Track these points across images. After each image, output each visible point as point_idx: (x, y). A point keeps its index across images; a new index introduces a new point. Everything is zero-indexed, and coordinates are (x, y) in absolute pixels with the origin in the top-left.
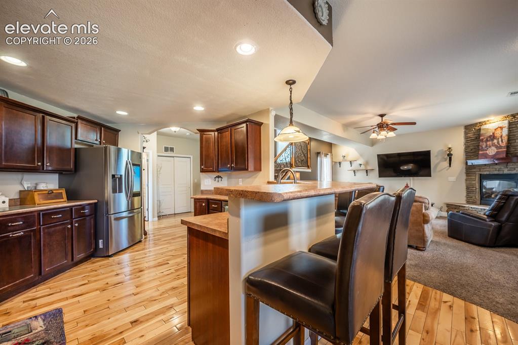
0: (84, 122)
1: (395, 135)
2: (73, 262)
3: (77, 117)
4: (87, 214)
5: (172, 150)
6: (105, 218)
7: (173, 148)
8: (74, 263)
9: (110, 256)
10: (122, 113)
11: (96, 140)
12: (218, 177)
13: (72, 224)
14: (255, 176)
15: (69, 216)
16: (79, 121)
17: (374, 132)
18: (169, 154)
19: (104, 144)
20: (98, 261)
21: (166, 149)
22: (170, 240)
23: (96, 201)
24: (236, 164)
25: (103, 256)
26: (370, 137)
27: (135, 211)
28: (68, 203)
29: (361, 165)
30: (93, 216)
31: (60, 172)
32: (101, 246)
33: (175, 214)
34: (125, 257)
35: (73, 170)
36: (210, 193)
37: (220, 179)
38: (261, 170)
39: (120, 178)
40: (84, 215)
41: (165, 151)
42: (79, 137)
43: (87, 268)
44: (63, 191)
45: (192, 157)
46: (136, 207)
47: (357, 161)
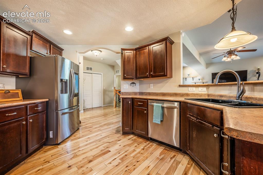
0: (37, 37)
1: (240, 58)
2: (27, 154)
3: (32, 31)
4: (39, 110)
5: (91, 69)
6: (55, 113)
7: (92, 68)
8: (29, 155)
9: (58, 144)
10: (68, 32)
11: (47, 53)
12: (133, 83)
13: (26, 120)
14: (166, 81)
15: (24, 113)
16: (34, 35)
17: (225, 57)
18: (89, 71)
19: (53, 54)
20: (49, 150)
21: (88, 69)
22: (99, 127)
23: (47, 100)
24: (154, 72)
25: (53, 144)
26: (222, 60)
27: (74, 108)
28: (23, 101)
29: (199, 79)
30: (46, 112)
31: (17, 75)
32: (51, 136)
33: (92, 108)
34: (69, 145)
35: (29, 74)
36: (127, 94)
37: (134, 84)
38: (172, 77)
39: (66, 83)
40: (38, 112)
41: (87, 70)
42: (34, 48)
43: (40, 158)
44: (20, 92)
45: (102, 74)
46: (74, 105)
47: (197, 77)
